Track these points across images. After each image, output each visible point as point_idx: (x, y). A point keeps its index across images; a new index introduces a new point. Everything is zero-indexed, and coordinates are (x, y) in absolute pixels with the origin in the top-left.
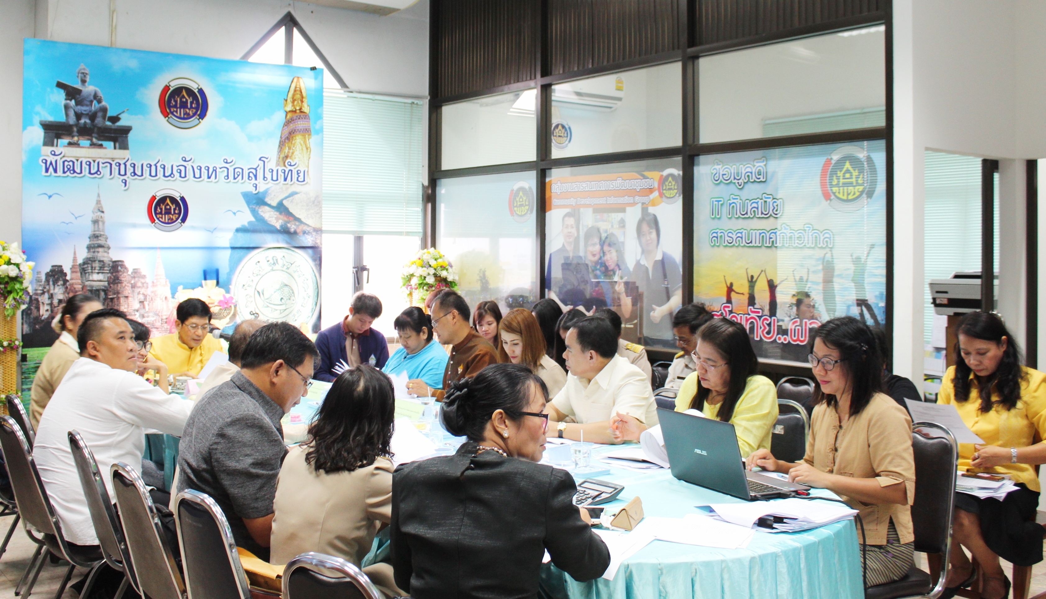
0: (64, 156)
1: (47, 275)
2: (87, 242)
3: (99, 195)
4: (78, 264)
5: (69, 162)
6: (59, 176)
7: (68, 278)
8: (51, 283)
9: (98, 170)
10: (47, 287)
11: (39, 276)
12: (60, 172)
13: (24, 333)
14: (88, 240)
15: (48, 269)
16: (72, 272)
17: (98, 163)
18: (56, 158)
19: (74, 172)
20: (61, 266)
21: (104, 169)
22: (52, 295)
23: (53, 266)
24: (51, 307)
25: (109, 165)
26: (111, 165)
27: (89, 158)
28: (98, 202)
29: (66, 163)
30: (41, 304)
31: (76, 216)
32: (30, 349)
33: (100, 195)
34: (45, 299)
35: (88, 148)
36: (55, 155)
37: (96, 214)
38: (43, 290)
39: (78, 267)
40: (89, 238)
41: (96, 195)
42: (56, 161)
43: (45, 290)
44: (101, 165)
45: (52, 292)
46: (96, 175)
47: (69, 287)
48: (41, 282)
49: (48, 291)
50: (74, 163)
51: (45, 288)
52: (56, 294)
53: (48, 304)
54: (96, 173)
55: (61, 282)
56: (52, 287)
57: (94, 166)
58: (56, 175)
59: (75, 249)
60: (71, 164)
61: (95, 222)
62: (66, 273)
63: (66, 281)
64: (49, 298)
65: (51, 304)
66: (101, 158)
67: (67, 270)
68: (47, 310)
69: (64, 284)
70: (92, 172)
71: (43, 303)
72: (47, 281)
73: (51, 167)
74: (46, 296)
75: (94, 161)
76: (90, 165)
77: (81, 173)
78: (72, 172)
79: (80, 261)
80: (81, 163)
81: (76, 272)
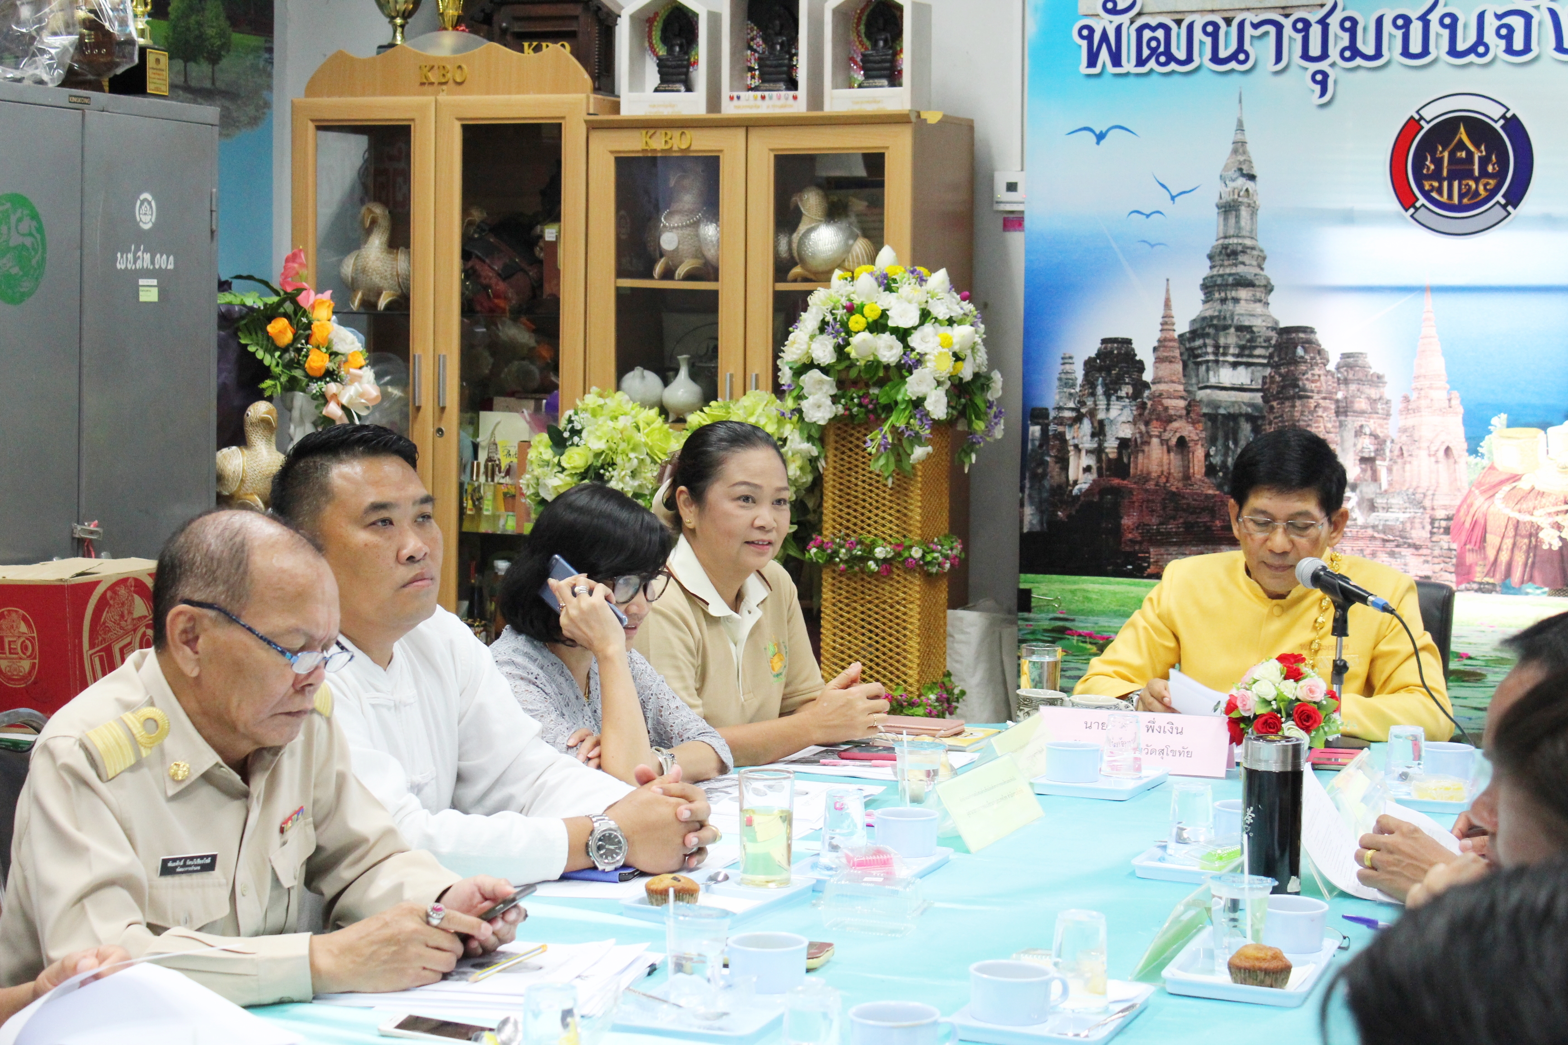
0: (1140, 14)
1: (1090, 365)
2: (1203, 270)
3: (1240, 128)
4: (1176, 335)
5: (1153, 29)
6: (1127, 74)
7: (1147, 376)
8: (1100, 390)
9: (1240, 48)
10: (1090, 403)
11: (1067, 367)
12: (1129, 64)
13: (1025, 530)
14: (1208, 263)
15: (1091, 349)
16: (1159, 360)
17: (1241, 25)
18: (1117, 19)
19: (1171, 58)
20: (1128, 342)
21: (1257, 43)
22: (1101, 423)
23: (1104, 341)
24: (1099, 460)
25: (1272, 30)
26: (1279, 27)
27: (1213, 11)
28: (1239, 147)
29: (1147, 34)
30: (1071, 448)
31: (1174, 194)
32: (1040, 577)
33: (1246, 126)
34: (1083, 434)
36: (1114, 12)
37: (1231, 185)
38: (1076, 410)
39: (1176, 344)
40: (1211, 257)
41: (1234, 126)
42: (1118, 29)
43: (1083, 410)
44: (1249, 31)
45: (1101, 415)
46: (1233, 65)
47: (1149, 404)
48: (1073, 386)
49: (1092, 413)
50: (1167, 30)
51: (1082, 403)
52: (1112, 422)
53: (1088, 452)
54: (1233, 57)
55: (1126, 390)
56: (1102, 403)
57: (1227, 34)
58: (1118, 70)
59: (1168, 291)
60: (1160, 34)
61: (1229, 209)
62: (1141, 363)
63: (1140, 386)
64: (1093, 435)
65: (1099, 452)
66: (1248, 9)
67: (1144, 352)
68: (1088, 469)
69: (1136, 396)
70: (1223, 54)
71: (1076, 446)
72: (1089, 382)
73: (1104, 47)
74: (1086, 426)
75: (1228, 21)
76: (1215, 36)
77: (1189, 59)
78: (1163, 59)
79: (1182, 327)
80: (1190, 27)
81: (1170, 360)
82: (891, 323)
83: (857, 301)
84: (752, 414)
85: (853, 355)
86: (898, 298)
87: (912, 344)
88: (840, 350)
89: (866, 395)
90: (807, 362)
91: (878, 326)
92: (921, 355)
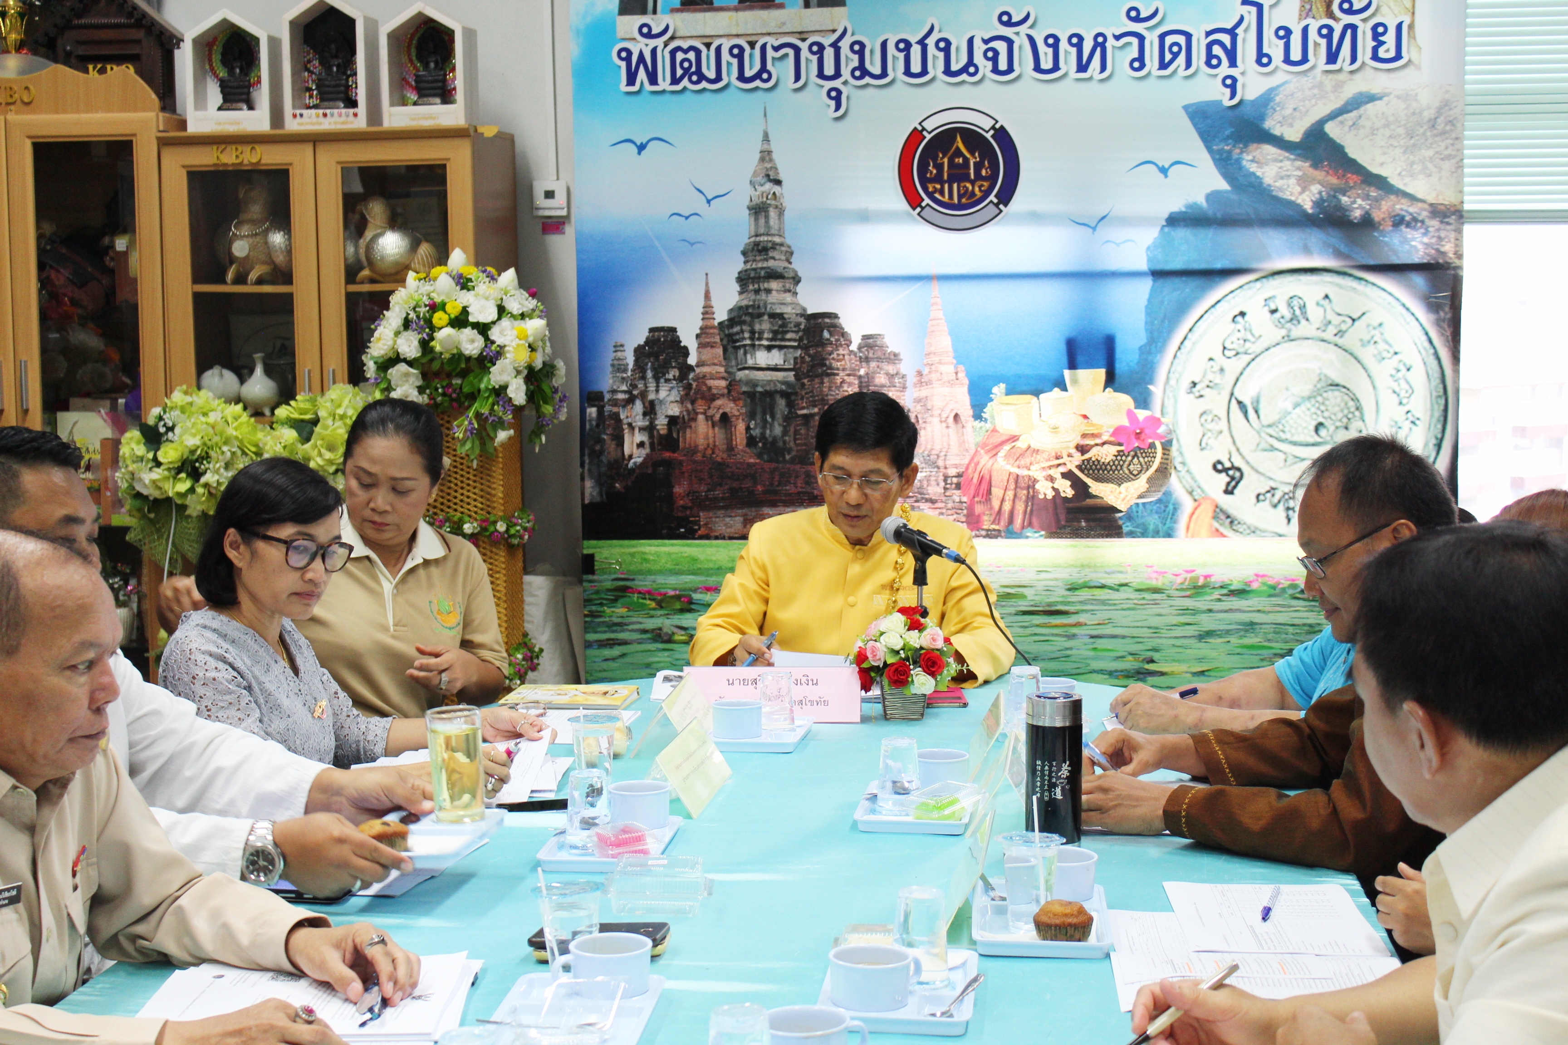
0: (672, 38)
1: (639, 351)
2: (738, 264)
3: (766, 138)
4: (716, 323)
5: (686, 51)
6: (663, 92)
7: (692, 360)
8: (649, 374)
9: (764, 68)
10: (641, 386)
11: (619, 354)
12: (664, 84)
13: (587, 501)
14: (742, 259)
15: (640, 337)
16: (702, 346)
17: (763, 48)
18: (653, 43)
19: (702, 77)
20: (673, 330)
21: (777, 64)
22: (652, 403)
23: (652, 330)
24: (651, 436)
25: (791, 52)
26: (797, 50)
27: (738, 36)
28: (766, 155)
29: (680, 56)
30: (625, 427)
31: (709, 198)
32: (602, 543)
33: (771, 137)
34: (635, 414)
35: (736, 9)
36: (649, 36)
37: (760, 189)
38: (629, 392)
39: (716, 331)
40: (744, 253)
41: (761, 138)
42: (654, 51)
43: (635, 392)
44: (770, 53)
45: (652, 396)
46: (758, 83)
47: (694, 385)
48: (625, 371)
49: (643, 395)
50: (698, 52)
51: (634, 386)
52: (661, 402)
53: (641, 429)
54: (758, 76)
55: (673, 373)
56: (652, 386)
57: (751, 56)
58: (655, 88)
59: (707, 284)
60: (691, 55)
61: (758, 210)
62: (686, 348)
63: (686, 369)
64: (645, 414)
65: (650, 429)
66: (769, 34)
67: (688, 338)
68: (641, 445)
69: (682, 377)
70: (748, 73)
71: (630, 425)
72: (640, 366)
73: (642, 69)
74: (638, 406)
75: (752, 45)
76: (740, 57)
77: (719, 78)
78: (694, 78)
79: (721, 315)
80: (718, 50)
81: (712, 345)
82: (472, 319)
83: (438, 299)
84: (339, 406)
85: (438, 348)
86: (476, 296)
87: (492, 338)
88: (425, 345)
89: (450, 385)
90: (393, 356)
91: (460, 321)
92: (502, 347)
